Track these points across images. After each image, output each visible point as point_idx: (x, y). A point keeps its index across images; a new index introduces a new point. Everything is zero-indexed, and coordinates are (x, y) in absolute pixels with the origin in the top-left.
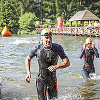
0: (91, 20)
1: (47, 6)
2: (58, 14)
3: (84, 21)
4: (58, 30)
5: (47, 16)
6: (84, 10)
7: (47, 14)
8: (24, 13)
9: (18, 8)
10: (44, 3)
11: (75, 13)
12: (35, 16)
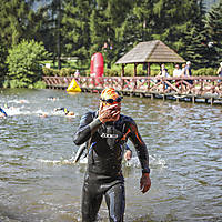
0: (165, 63)
1: (70, 29)
2: (95, 46)
3: (151, 64)
4: (94, 83)
5: (71, 50)
6: (152, 39)
7: (69, 46)
8: (20, 41)
9: (6, 30)
10: (64, 21)
11: (132, 46)
12: (43, 48)
